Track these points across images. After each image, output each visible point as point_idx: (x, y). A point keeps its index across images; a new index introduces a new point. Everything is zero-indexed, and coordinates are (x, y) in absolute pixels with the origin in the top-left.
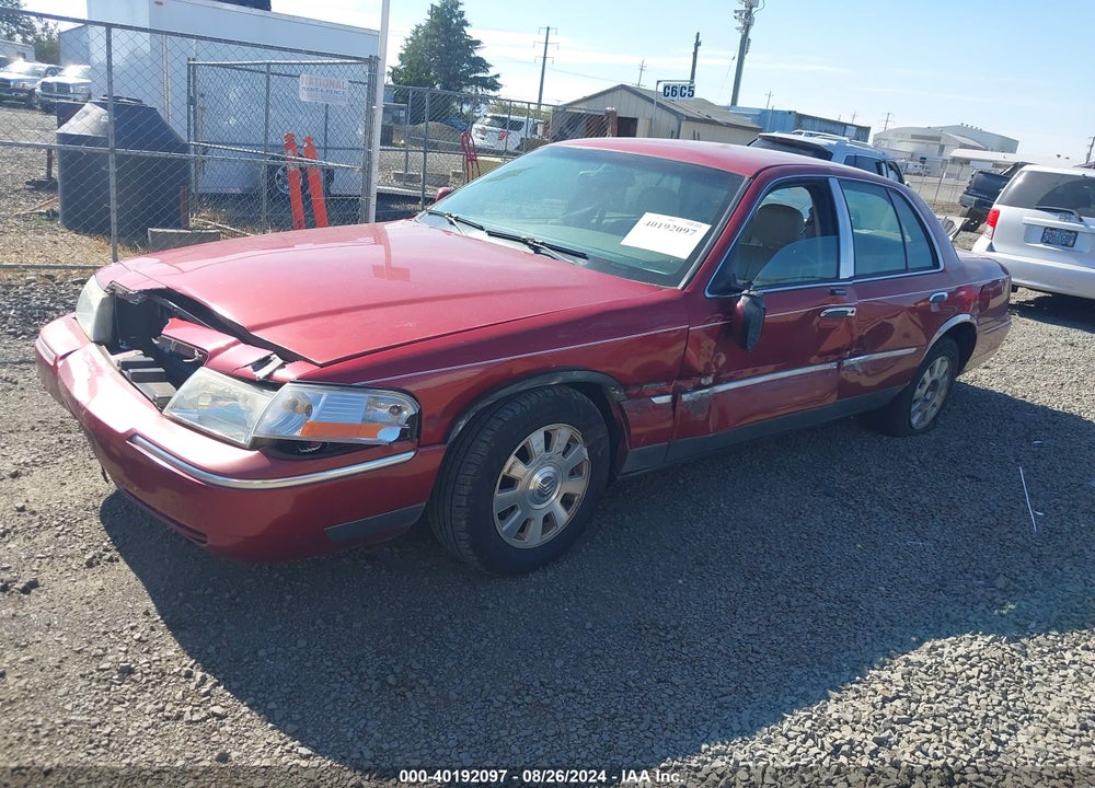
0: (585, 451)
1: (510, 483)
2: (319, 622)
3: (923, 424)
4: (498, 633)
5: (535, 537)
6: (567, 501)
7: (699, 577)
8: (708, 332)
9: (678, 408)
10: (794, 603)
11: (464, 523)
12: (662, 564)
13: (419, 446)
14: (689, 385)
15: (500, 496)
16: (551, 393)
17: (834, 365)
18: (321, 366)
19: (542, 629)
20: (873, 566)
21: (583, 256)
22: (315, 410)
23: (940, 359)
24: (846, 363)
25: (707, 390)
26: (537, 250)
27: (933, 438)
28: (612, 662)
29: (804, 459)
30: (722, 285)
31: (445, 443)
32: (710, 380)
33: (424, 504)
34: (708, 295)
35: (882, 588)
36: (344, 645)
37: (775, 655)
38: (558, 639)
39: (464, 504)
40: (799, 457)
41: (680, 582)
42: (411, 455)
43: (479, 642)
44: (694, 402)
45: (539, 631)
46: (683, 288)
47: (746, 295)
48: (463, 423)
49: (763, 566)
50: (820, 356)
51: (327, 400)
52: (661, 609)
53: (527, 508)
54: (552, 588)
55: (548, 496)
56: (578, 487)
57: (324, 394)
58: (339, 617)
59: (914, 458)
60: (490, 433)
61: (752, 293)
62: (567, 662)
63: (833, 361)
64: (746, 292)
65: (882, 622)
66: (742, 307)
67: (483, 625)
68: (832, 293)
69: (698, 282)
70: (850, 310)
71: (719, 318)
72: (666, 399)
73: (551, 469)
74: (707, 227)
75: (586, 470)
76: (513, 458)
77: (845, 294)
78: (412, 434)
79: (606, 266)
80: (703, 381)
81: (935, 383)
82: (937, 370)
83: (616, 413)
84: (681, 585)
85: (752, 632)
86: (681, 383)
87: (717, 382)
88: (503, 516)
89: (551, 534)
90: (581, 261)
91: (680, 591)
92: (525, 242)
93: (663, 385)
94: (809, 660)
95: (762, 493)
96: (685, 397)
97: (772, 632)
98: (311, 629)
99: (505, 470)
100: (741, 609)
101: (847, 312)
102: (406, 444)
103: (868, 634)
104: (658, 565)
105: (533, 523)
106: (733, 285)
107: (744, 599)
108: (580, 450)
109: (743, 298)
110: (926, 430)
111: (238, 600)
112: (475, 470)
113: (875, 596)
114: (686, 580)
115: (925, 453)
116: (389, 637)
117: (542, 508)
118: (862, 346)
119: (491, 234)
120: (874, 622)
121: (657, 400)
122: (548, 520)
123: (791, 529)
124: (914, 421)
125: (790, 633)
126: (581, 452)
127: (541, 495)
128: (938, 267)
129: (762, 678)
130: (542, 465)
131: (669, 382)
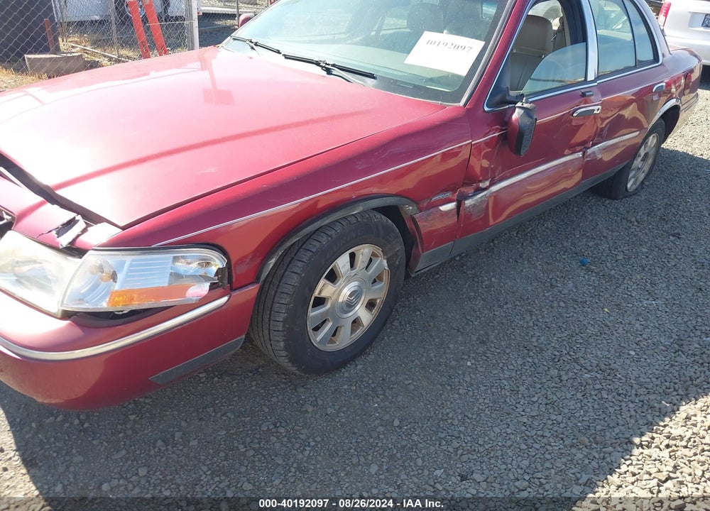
0: (385, 262)
1: (320, 302)
2: (159, 443)
3: (634, 187)
4: (319, 439)
5: (346, 338)
6: (370, 305)
7: (484, 357)
8: (487, 143)
9: (462, 213)
10: (564, 378)
11: (282, 344)
12: (451, 346)
13: (232, 289)
14: (470, 190)
15: (313, 313)
16: (354, 220)
17: (580, 154)
18: (123, 228)
19: (356, 430)
20: (620, 330)
21: (371, 76)
22: (120, 277)
23: (652, 137)
24: (589, 151)
25: (485, 192)
26: (329, 71)
27: (643, 198)
28: (419, 462)
29: (549, 226)
30: (498, 98)
31: (257, 282)
32: (487, 183)
33: (244, 336)
34: (486, 109)
35: (632, 353)
36: (182, 467)
37: (557, 436)
38: (371, 440)
39: (281, 329)
40: (546, 225)
41: (469, 364)
42: (225, 299)
43: (302, 452)
44: (475, 205)
45: (354, 433)
46: (465, 105)
47: (519, 107)
48: (273, 261)
49: (534, 340)
50: (569, 148)
51: (131, 265)
52: (456, 396)
53: (336, 319)
54: (362, 381)
55: (354, 306)
56: (380, 292)
57: (127, 259)
58: (178, 435)
59: (633, 219)
60: (300, 264)
61: (525, 105)
62: (381, 466)
63: (579, 151)
64: (519, 104)
65: (641, 391)
66: (517, 120)
67: (305, 431)
68: (583, 95)
69: (477, 98)
70: (596, 108)
71: (497, 129)
72: (450, 206)
73: (356, 283)
74: (480, 44)
75: (386, 277)
76: (323, 281)
77: (592, 95)
78: (225, 282)
79: (394, 85)
80: (481, 185)
81: (646, 155)
82: (649, 144)
83: (410, 225)
84: (469, 367)
85: (534, 414)
86: (464, 189)
87: (492, 184)
88: (316, 329)
89: (359, 332)
90: (370, 81)
91: (470, 373)
92: (317, 64)
93: (449, 195)
94: (587, 440)
95: (523, 263)
96: (468, 203)
97: (551, 411)
98: (152, 452)
99: (316, 294)
100: (522, 389)
101: (594, 110)
102: (219, 291)
103: (631, 405)
104: (449, 348)
105: (343, 328)
106: (508, 98)
107: (524, 377)
108: (381, 261)
109: (517, 110)
110: (636, 192)
111: (86, 425)
112: (288, 299)
113: (628, 362)
114: (473, 361)
115: (640, 214)
116: (222, 454)
117: (351, 315)
118: (600, 136)
119: (287, 57)
120: (634, 392)
121: (444, 208)
122: (356, 322)
123: (550, 298)
124: (629, 186)
125: (566, 411)
126: (382, 263)
127: (349, 305)
128: (658, 61)
129: (550, 466)
130: (349, 281)
131: (454, 190)
